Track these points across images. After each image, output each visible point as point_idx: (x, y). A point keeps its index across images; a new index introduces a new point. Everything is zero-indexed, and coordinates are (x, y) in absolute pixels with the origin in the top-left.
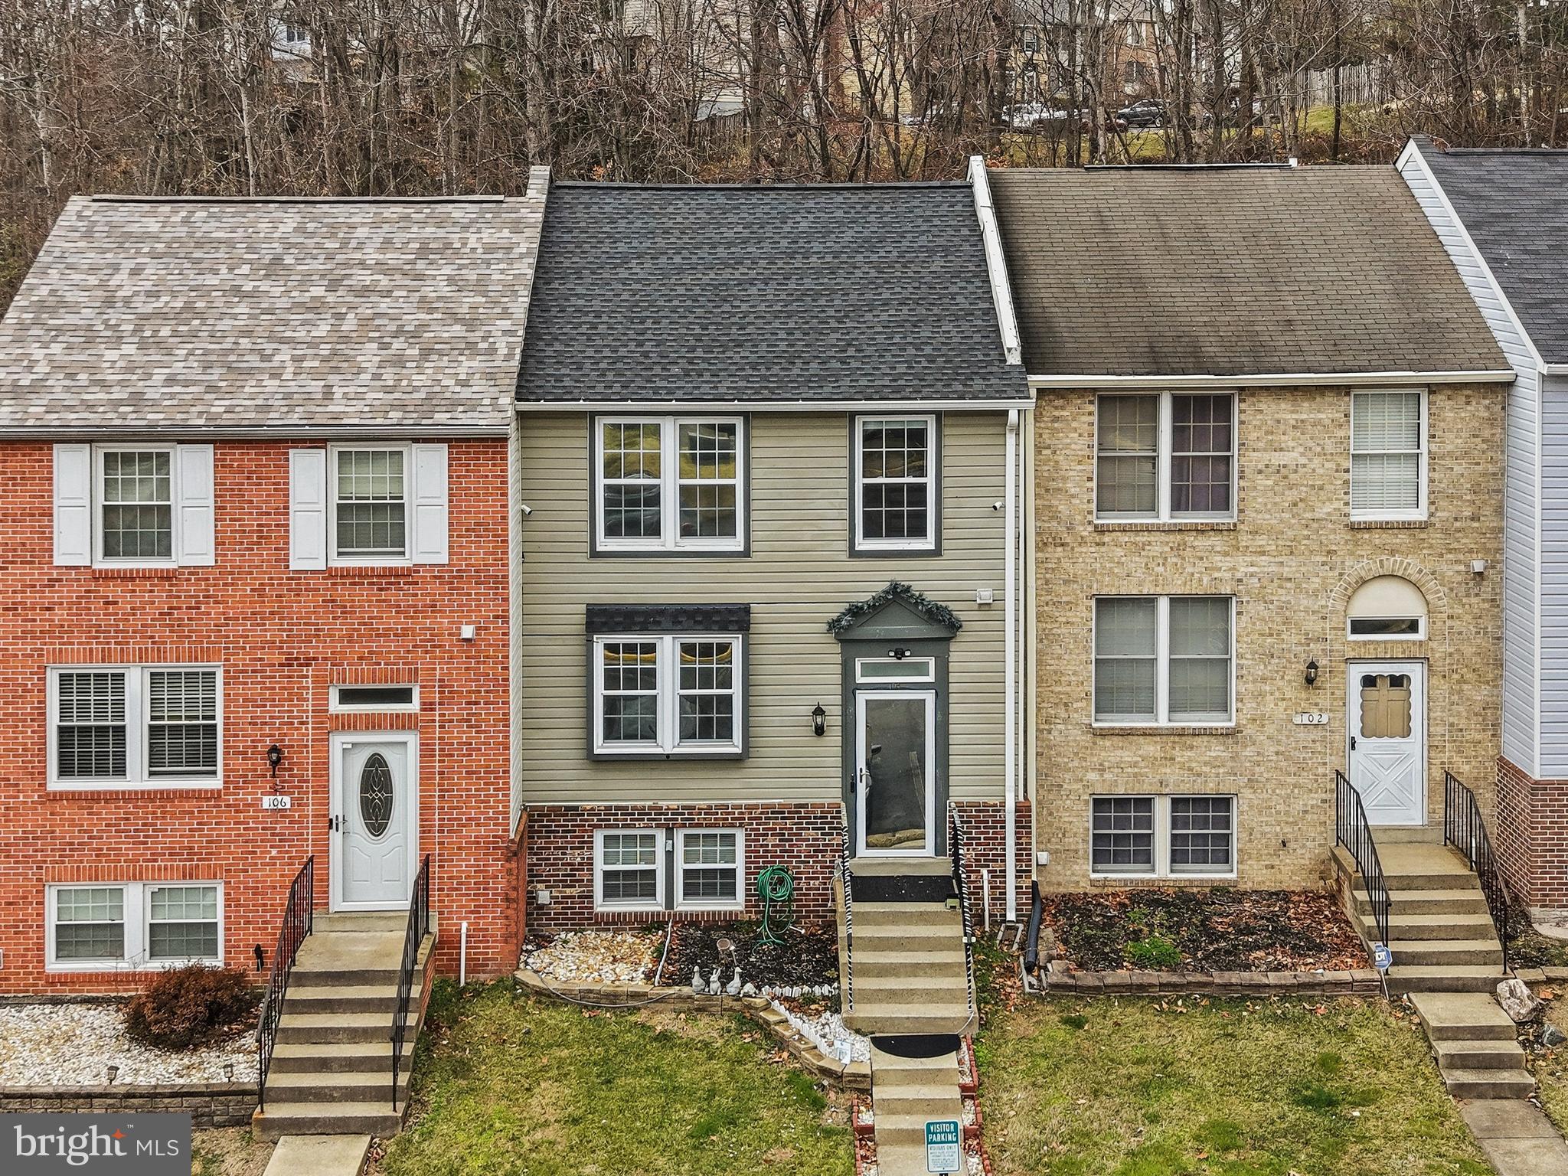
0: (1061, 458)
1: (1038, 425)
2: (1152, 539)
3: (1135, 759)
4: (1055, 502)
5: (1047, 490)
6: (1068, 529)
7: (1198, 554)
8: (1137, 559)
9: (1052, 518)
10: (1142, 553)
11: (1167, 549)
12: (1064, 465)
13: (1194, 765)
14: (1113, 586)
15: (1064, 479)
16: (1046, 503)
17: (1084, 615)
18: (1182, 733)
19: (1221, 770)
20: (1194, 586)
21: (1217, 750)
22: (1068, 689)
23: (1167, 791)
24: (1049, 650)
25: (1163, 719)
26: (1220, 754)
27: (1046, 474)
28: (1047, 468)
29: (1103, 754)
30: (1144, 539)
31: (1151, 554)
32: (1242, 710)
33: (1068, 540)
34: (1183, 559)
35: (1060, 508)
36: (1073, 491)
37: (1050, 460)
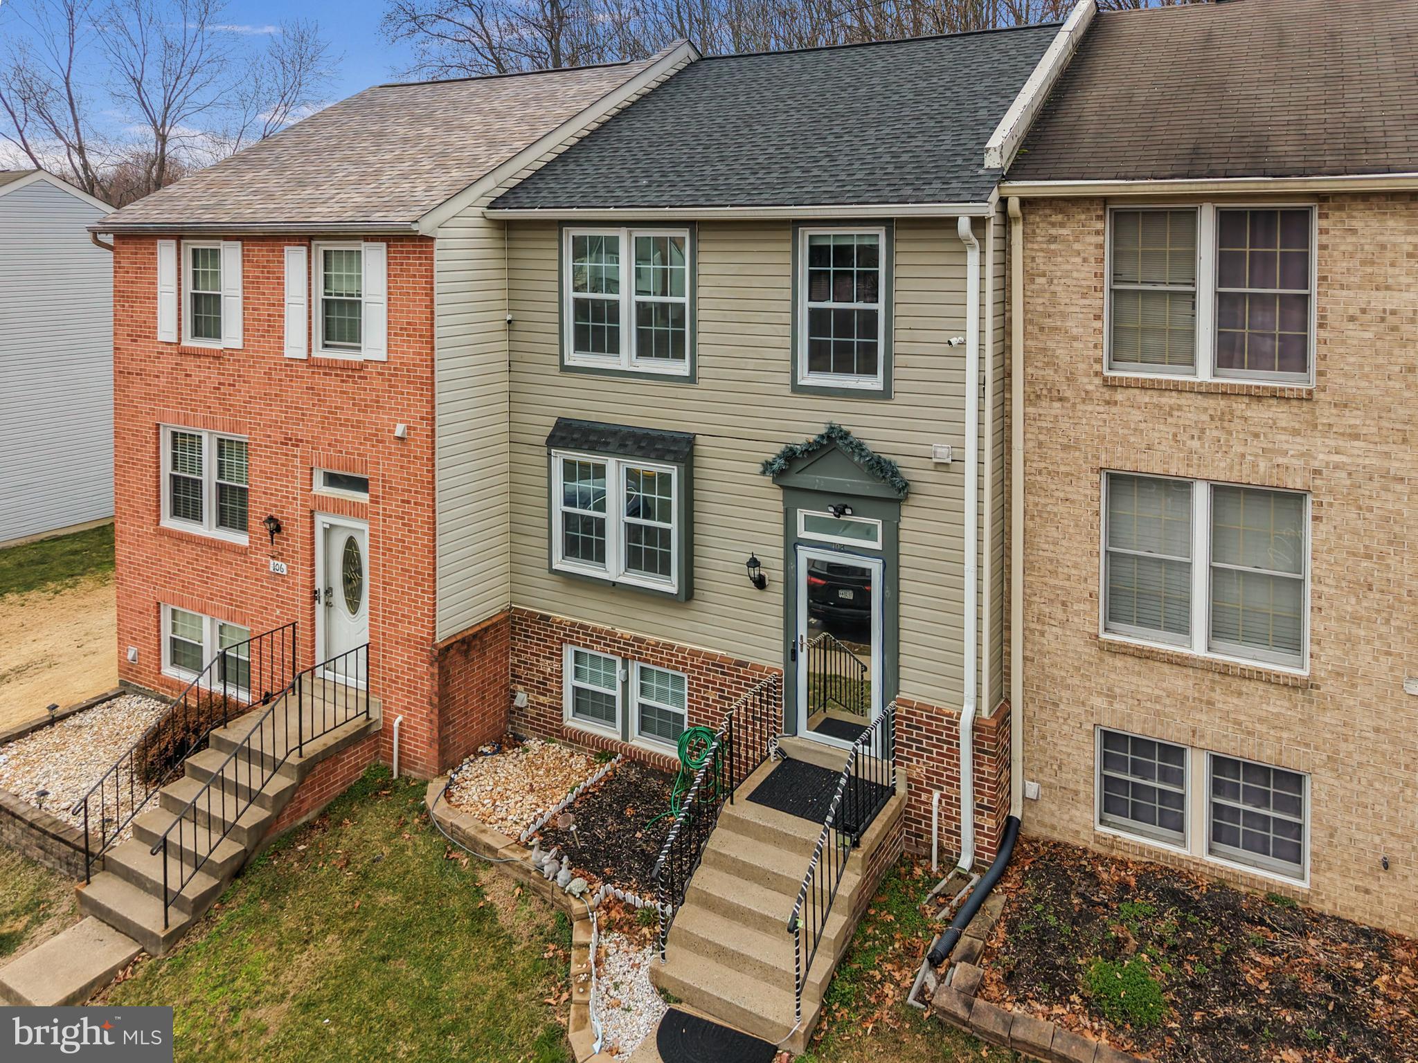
0: (1060, 289)
1: (1030, 246)
2: (1183, 402)
3: (1157, 692)
4: (1051, 345)
5: (1042, 329)
6: (1068, 379)
7: (1252, 429)
8: (1162, 427)
9: (1047, 364)
10: (1170, 420)
11: (1205, 418)
12: (1063, 297)
13: (1243, 718)
14: (1128, 459)
15: (1064, 315)
16: (1041, 345)
17: (1088, 492)
18: (1225, 671)
19: (1285, 735)
20: (1244, 472)
21: (1277, 704)
22: (1067, 584)
23: (1202, 744)
24: (1043, 532)
25: (1198, 646)
26: (1283, 711)
27: (1040, 309)
28: (1040, 301)
29: (1113, 676)
30: (1172, 401)
31: (1181, 422)
32: (1318, 657)
33: (1068, 394)
34: (1230, 433)
35: (1058, 352)
36: (1075, 331)
37: (1044, 291)
